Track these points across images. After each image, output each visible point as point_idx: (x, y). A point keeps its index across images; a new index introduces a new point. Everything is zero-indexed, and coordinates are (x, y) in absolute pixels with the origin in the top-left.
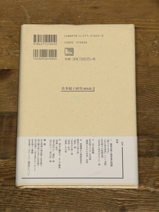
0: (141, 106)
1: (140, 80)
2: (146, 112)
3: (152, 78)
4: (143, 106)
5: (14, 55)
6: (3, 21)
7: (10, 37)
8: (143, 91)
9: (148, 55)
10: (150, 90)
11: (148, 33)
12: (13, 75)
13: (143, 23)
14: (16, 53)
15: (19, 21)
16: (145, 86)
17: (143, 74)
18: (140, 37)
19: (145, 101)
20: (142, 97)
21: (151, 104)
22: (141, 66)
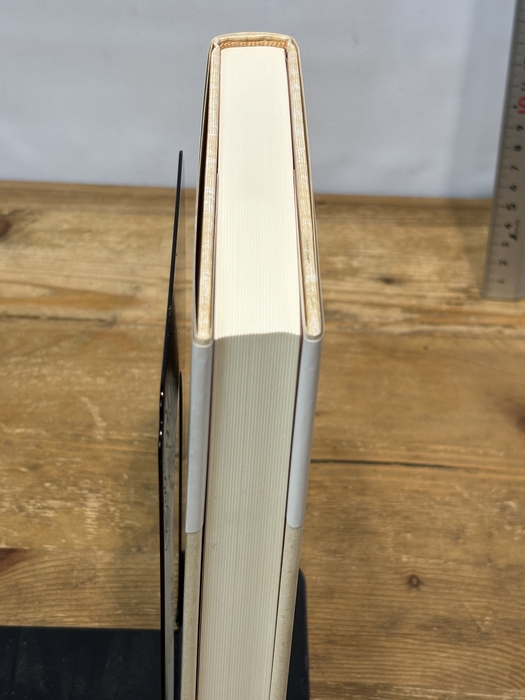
0: (480, 676)
1: (468, 601)
2: (498, 697)
3: (510, 598)
4: (486, 678)
5: (37, 514)
6: (19, 431)
7: (34, 468)
8: (483, 634)
9: (490, 535)
10: (508, 632)
11: (483, 481)
12: (26, 563)
13: (467, 457)
14: (44, 508)
15: (69, 432)
16: (488, 618)
17: (478, 585)
18: (459, 489)
19: (492, 663)
20: (481, 649)
21: (517, 674)
22: (470, 564)
